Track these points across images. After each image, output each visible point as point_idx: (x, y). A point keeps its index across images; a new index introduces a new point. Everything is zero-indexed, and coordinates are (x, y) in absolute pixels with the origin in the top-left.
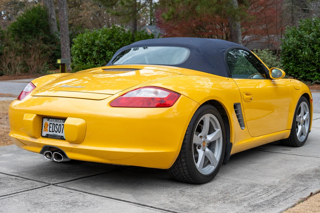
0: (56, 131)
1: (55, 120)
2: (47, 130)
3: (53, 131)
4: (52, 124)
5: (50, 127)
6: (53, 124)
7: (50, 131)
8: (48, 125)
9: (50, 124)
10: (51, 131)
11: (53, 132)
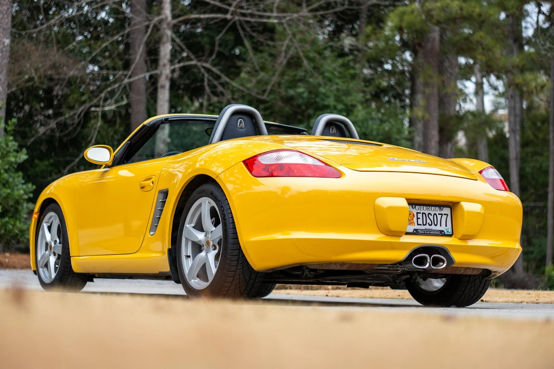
0: (430, 224)
1: (425, 207)
2: (413, 222)
3: (425, 223)
4: (420, 213)
5: (418, 218)
6: (423, 213)
7: (418, 224)
8: (414, 216)
9: (417, 213)
10: (421, 225)
11: (423, 225)
